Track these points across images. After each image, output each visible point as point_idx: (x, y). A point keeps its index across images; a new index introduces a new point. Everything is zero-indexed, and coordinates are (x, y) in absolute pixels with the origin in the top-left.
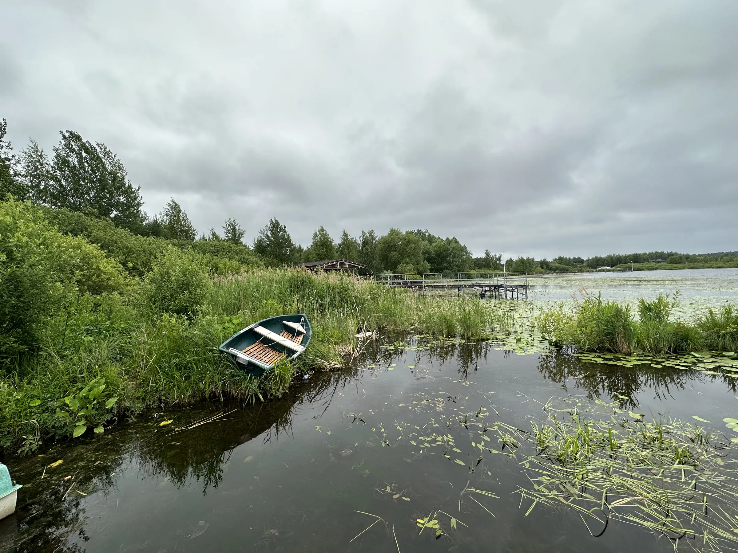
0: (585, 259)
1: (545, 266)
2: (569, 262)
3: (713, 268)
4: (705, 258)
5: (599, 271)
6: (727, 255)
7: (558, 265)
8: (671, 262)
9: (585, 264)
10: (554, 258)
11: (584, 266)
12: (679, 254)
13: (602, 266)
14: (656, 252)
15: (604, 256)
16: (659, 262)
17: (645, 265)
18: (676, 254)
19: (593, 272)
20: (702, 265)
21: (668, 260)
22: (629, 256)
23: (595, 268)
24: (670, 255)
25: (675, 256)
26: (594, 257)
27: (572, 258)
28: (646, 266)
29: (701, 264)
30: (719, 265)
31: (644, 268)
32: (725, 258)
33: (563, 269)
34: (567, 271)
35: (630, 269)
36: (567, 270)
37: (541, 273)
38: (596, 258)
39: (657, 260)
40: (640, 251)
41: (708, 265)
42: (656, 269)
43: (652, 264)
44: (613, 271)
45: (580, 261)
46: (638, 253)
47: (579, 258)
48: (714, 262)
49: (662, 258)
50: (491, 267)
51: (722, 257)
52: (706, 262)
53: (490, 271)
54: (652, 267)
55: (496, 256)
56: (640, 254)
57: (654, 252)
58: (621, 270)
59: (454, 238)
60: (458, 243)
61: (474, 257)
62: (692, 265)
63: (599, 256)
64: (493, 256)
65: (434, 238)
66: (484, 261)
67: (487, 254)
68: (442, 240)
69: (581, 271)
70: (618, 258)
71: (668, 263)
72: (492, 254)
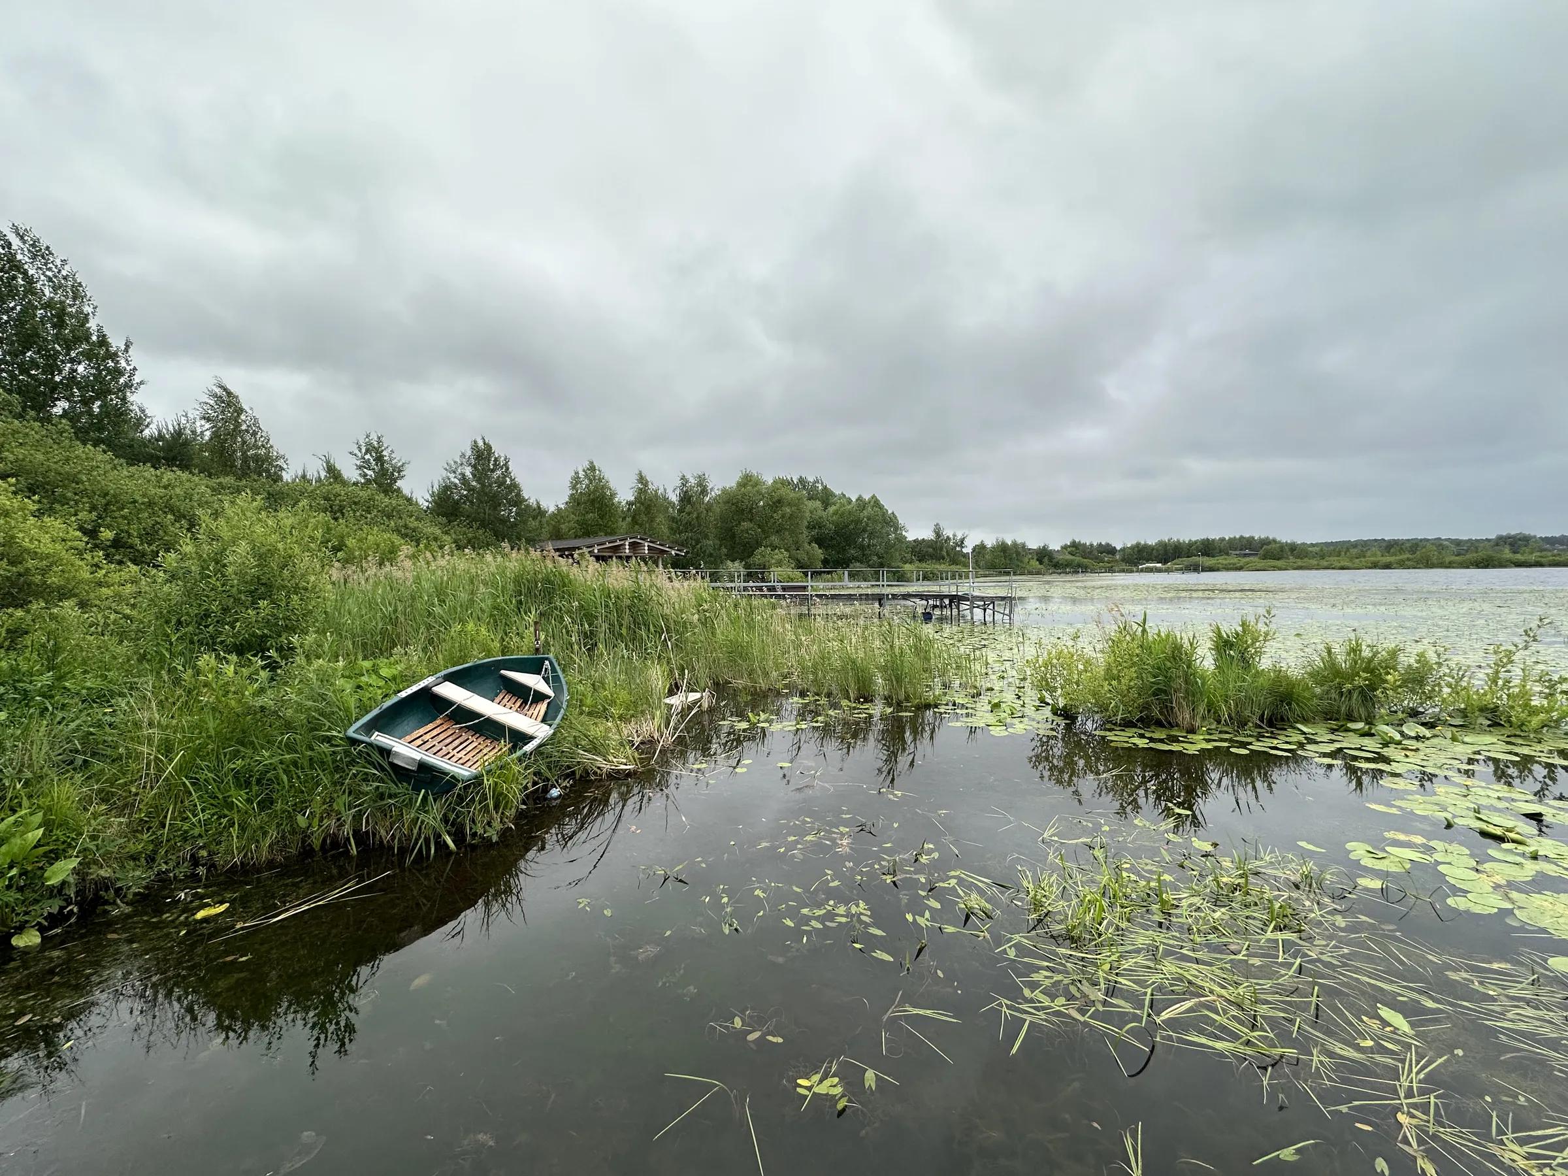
0: (1118, 548)
1: (1046, 560)
2: (1091, 552)
3: (1333, 568)
4: (1321, 550)
5: (1142, 571)
6: (1355, 544)
7: (1070, 557)
8: (1265, 557)
9: (1118, 557)
10: (1063, 544)
11: (1117, 561)
12: (1280, 542)
13: (1148, 561)
14: (1242, 537)
15: (1152, 541)
16: (1245, 555)
17: (1221, 560)
18: (1274, 541)
19: (1132, 572)
20: (1316, 563)
21: (1261, 552)
22: (1196, 542)
23: (1136, 565)
24: (1265, 542)
25: (1274, 546)
26: (1134, 543)
27: (1095, 544)
28: (1224, 562)
29: (1314, 562)
30: (1342, 564)
31: (1220, 566)
32: (1354, 551)
33: (1079, 566)
34: (1084, 569)
35: (1196, 568)
36: (1086, 568)
37: (1038, 573)
38: (1138, 544)
39: (1243, 552)
40: (1214, 535)
41: (1325, 564)
42: (1240, 569)
43: (1236, 560)
44: (1168, 571)
45: (1109, 550)
46: (1211, 537)
47: (1108, 545)
48: (1336, 558)
49: (1250, 549)
50: (943, 558)
51: (1348, 550)
52: (1322, 557)
53: (942, 567)
54: (1234, 564)
55: (954, 535)
56: (1213, 540)
57: (1238, 537)
58: (1181, 569)
59: (874, 496)
60: (881, 507)
61: (911, 536)
62: (1299, 563)
63: (1143, 542)
64: (948, 537)
65: (832, 494)
66: (929, 547)
67: (938, 534)
68: (850, 501)
69: (1111, 570)
70: (1176, 546)
71: (1260, 558)
72: (948, 532)
